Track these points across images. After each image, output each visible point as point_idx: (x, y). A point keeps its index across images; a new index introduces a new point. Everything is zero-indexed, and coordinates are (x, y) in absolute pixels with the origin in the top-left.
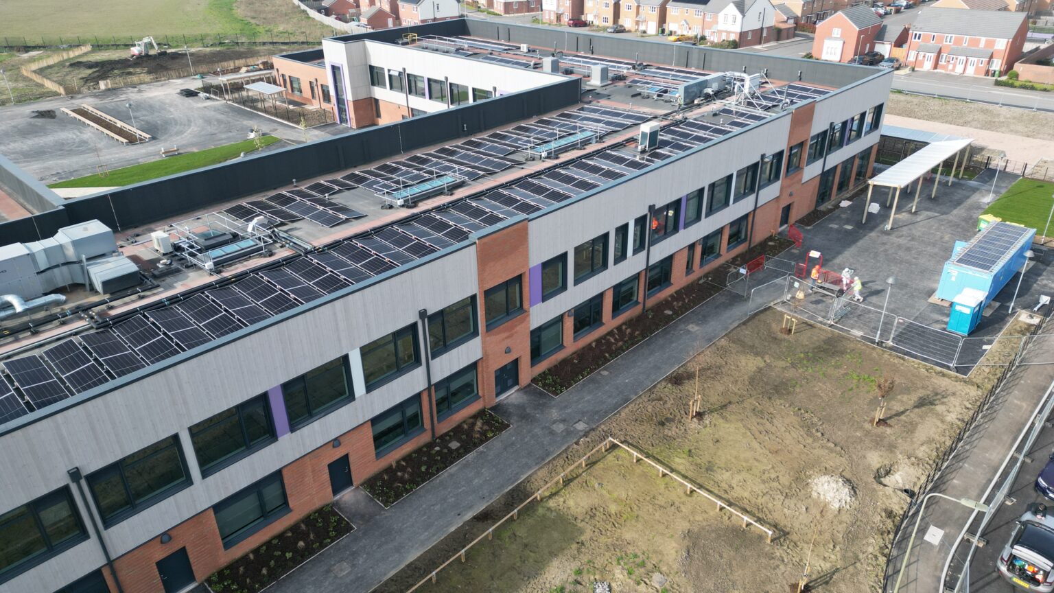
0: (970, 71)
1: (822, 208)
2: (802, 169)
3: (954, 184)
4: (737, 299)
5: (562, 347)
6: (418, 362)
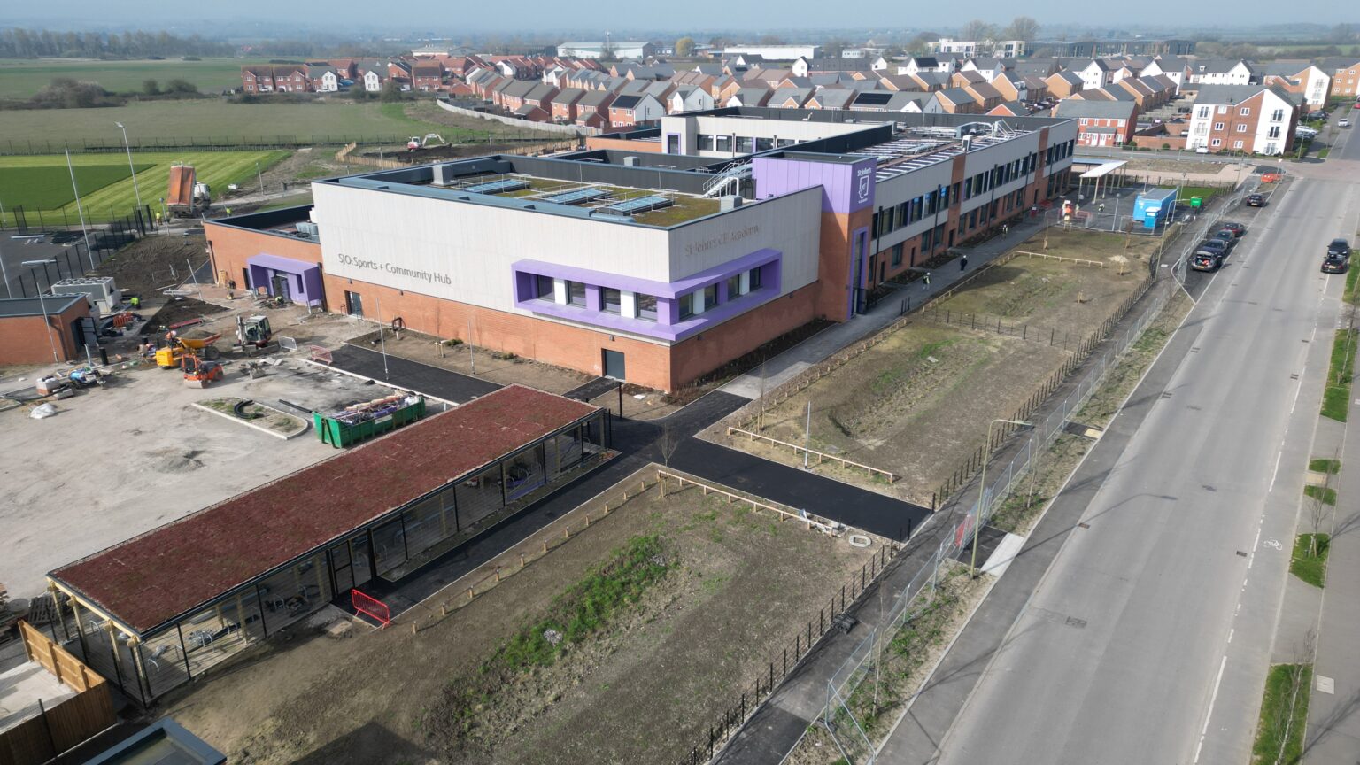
0: (1103, 143)
2: (1043, 168)
5: (966, 232)
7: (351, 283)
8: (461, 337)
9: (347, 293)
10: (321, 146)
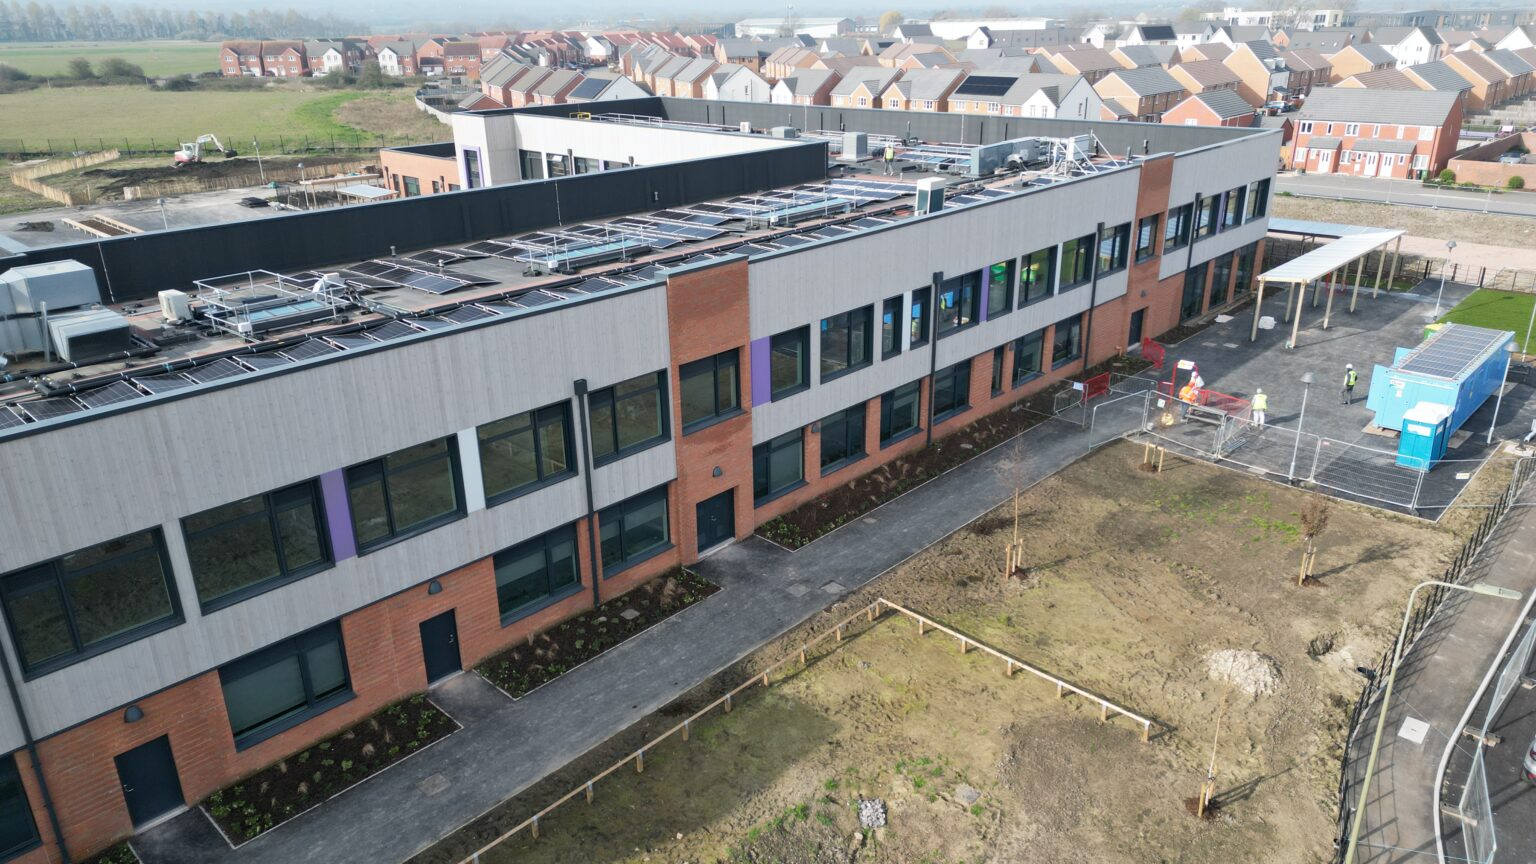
0: (1386, 172)
1: (1190, 323)
2: (1159, 257)
3: (1380, 297)
4: (1071, 429)
5: (802, 482)
6: (572, 470)
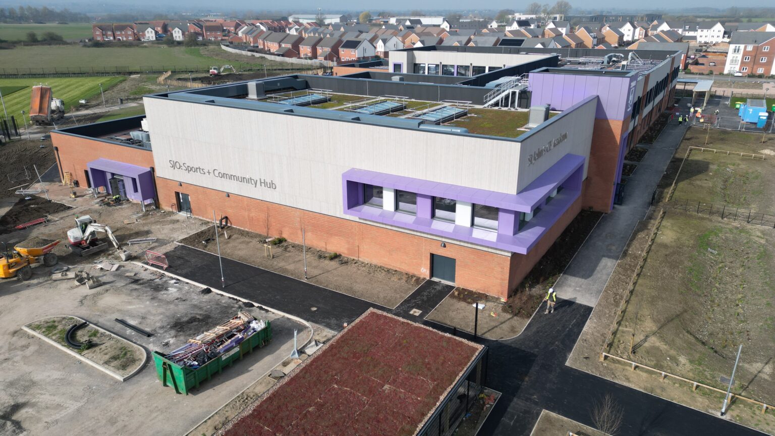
7: (181, 185)
8: (285, 236)
9: (177, 194)
10: (146, 73)
